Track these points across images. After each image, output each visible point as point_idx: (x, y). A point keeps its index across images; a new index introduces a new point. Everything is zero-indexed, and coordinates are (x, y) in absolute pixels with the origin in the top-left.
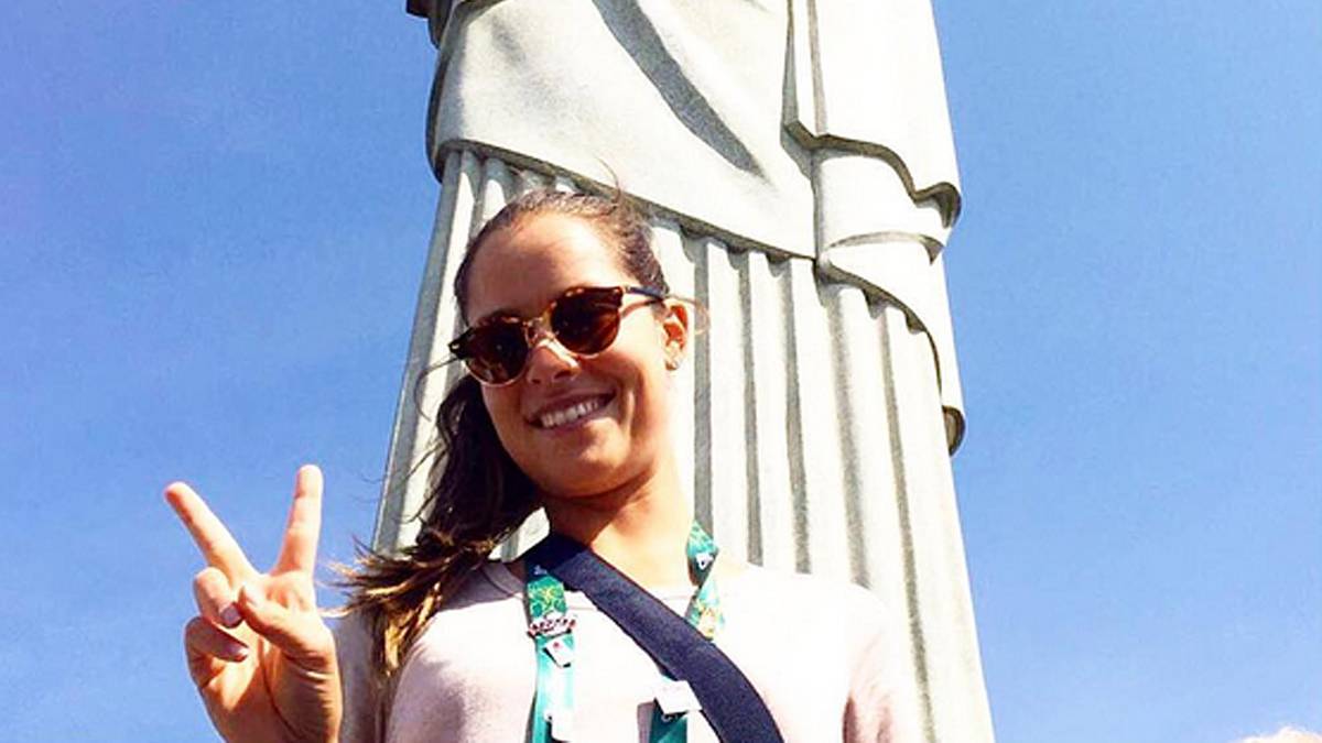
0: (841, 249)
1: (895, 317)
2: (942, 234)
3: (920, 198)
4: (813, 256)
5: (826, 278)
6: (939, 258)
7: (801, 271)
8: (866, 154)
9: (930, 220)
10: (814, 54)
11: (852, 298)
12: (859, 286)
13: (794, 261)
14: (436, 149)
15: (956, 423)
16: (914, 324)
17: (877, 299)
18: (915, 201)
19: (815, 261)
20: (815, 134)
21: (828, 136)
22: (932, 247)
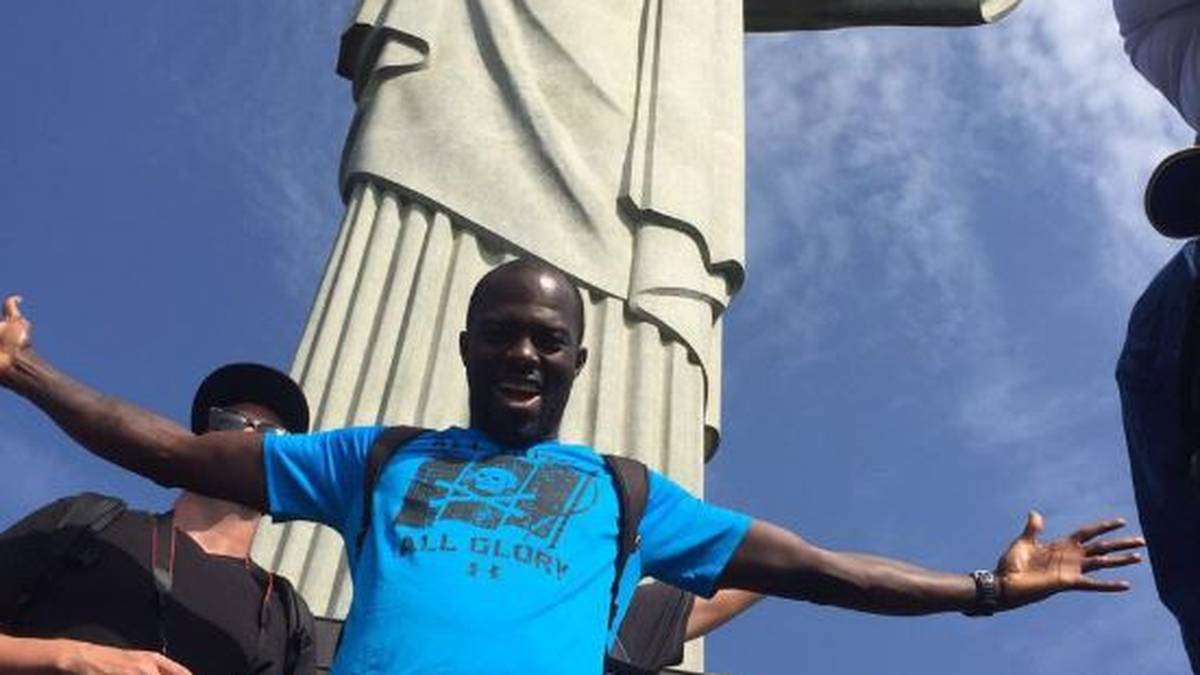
0: (647, 297)
1: (680, 351)
2: (724, 299)
3: (713, 269)
4: (626, 297)
5: (634, 316)
6: (720, 321)
7: (615, 309)
8: (678, 229)
9: (717, 288)
10: (649, 149)
11: (650, 332)
12: (657, 325)
13: (609, 299)
14: (347, 176)
15: (712, 438)
16: (693, 358)
17: (668, 336)
18: (708, 270)
19: (626, 303)
20: (639, 206)
21: (649, 210)
22: (717, 308)
